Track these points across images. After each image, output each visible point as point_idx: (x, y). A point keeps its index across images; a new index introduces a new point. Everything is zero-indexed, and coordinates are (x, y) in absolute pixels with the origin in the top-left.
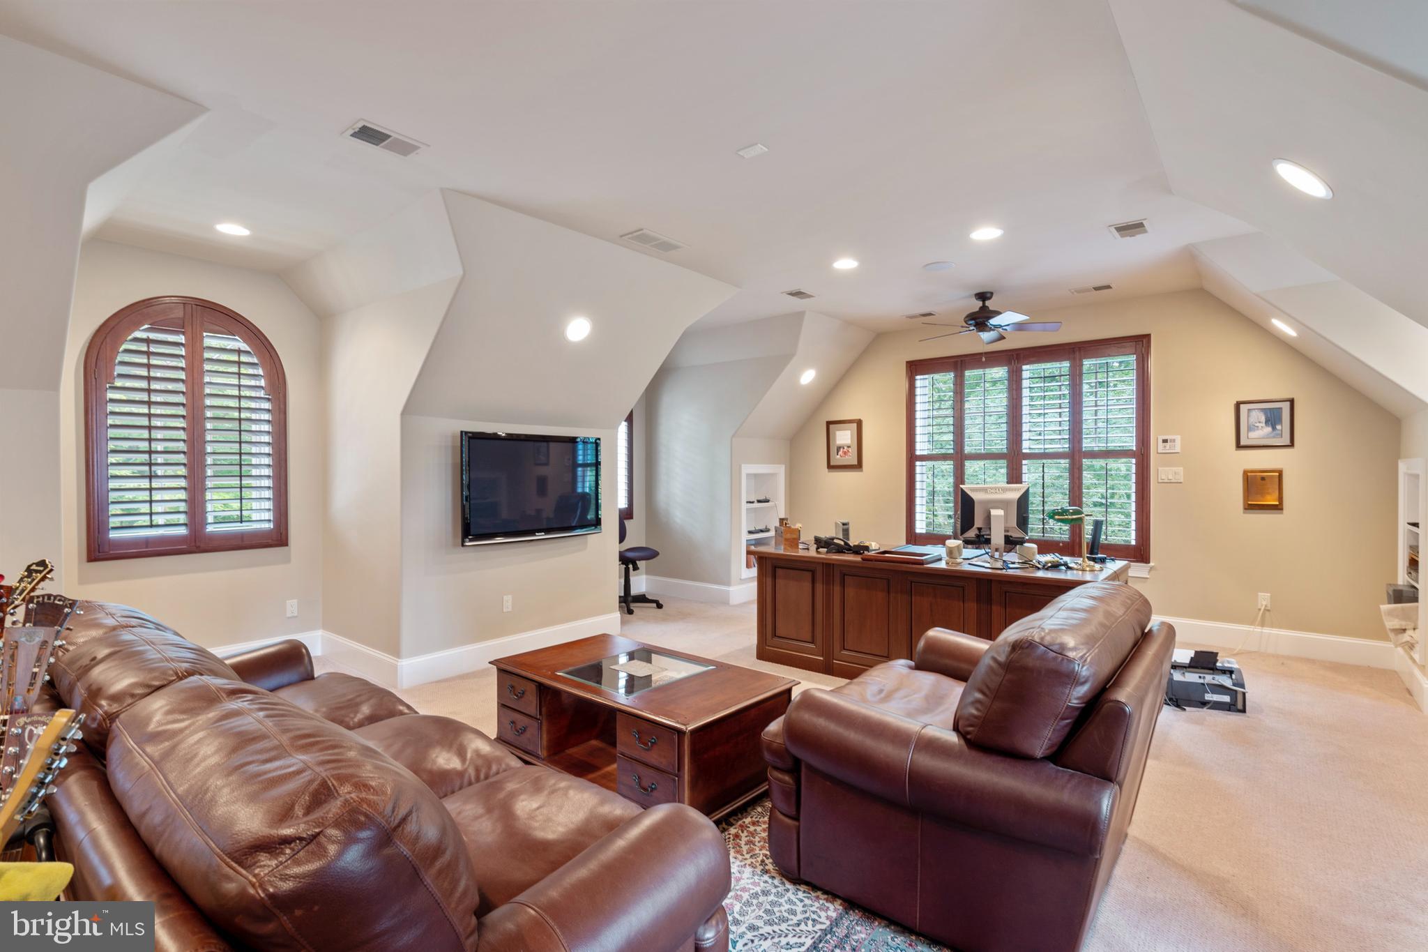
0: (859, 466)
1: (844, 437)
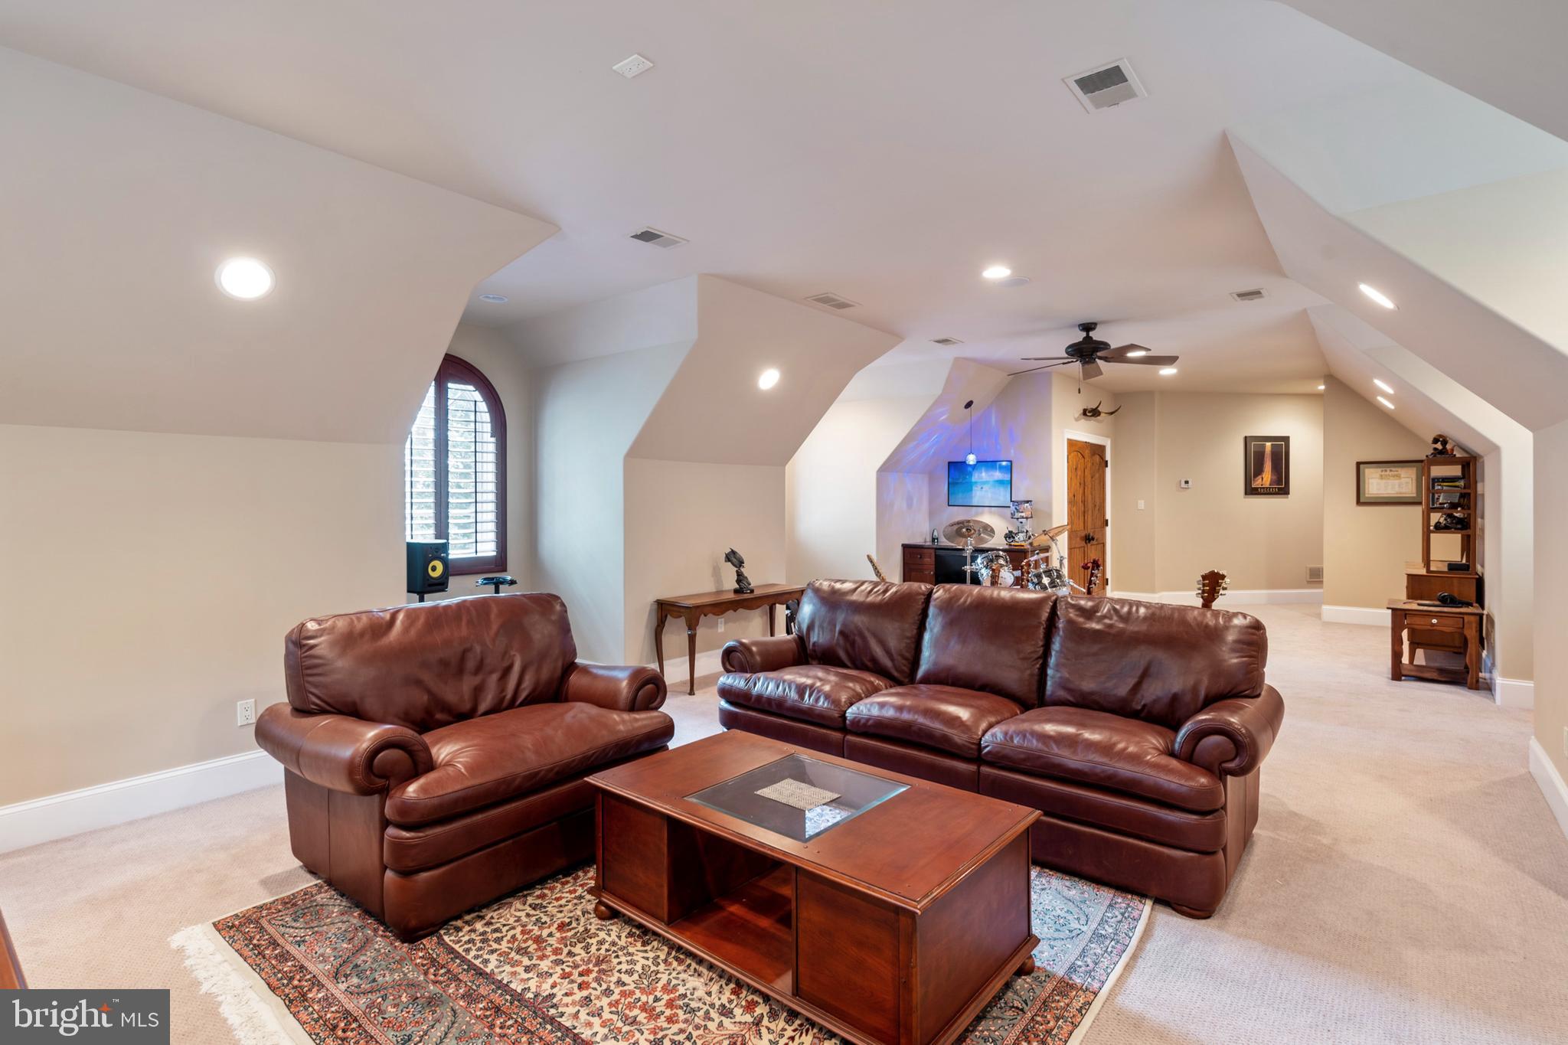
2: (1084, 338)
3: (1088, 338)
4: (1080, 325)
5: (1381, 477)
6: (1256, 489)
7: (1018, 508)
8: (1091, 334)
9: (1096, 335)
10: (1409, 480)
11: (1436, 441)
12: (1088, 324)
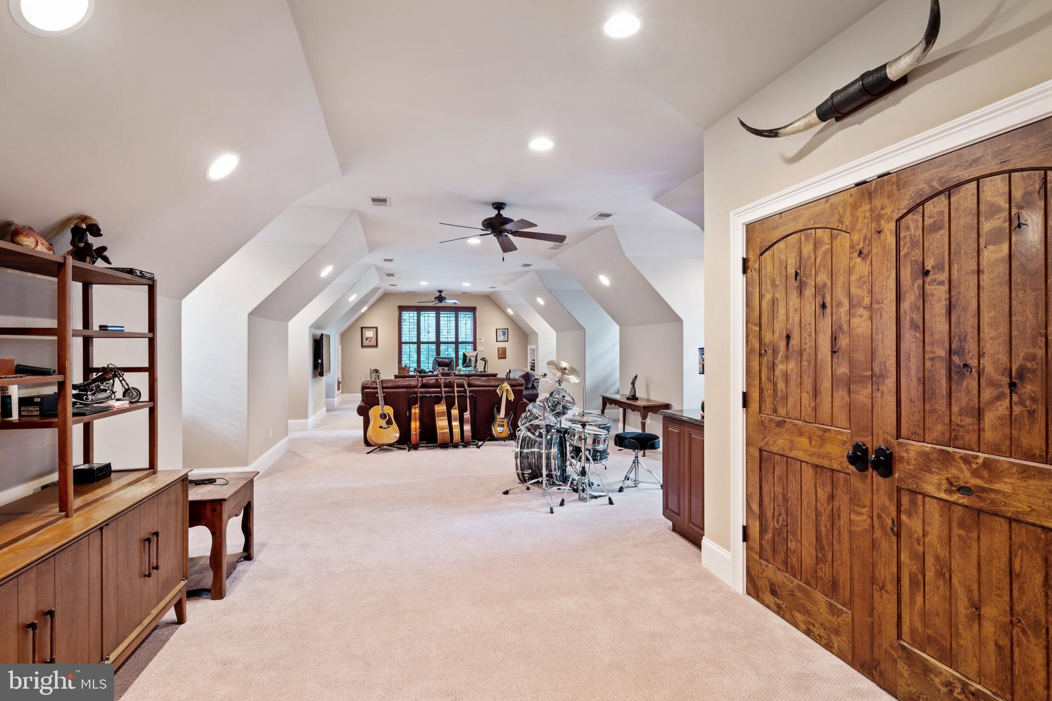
0: (376, 346)
1: (369, 334)
2: (496, 215)
3: (499, 215)
8: (502, 212)
12: (501, 203)
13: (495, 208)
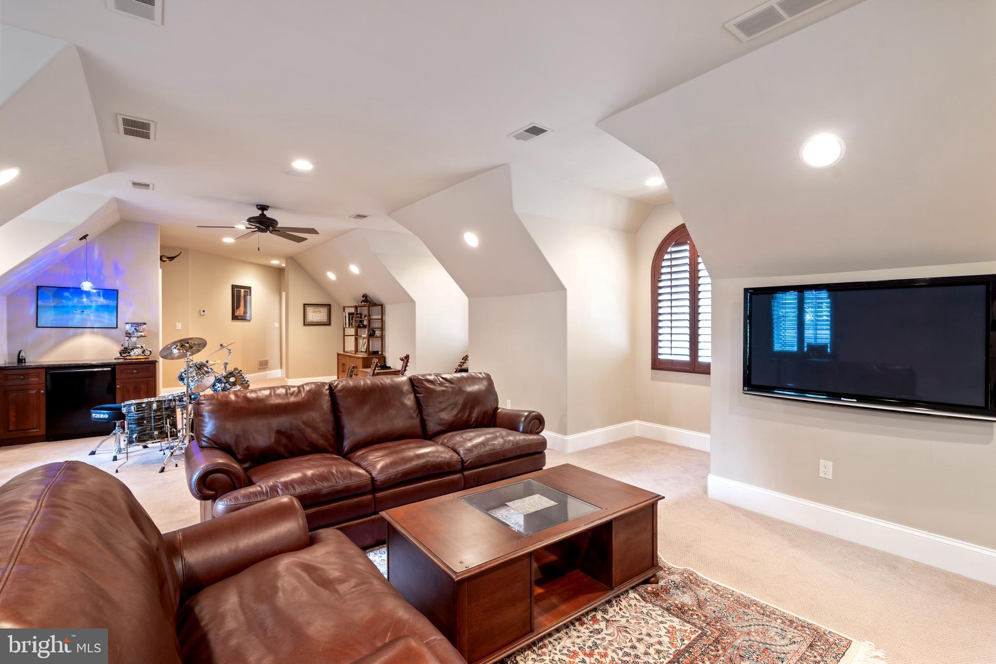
2: (260, 215)
3: (263, 215)
4: (257, 206)
5: (313, 312)
6: (237, 316)
7: (137, 328)
8: (265, 212)
9: (269, 214)
10: (324, 314)
11: (363, 296)
12: (265, 205)
13: (259, 209)
